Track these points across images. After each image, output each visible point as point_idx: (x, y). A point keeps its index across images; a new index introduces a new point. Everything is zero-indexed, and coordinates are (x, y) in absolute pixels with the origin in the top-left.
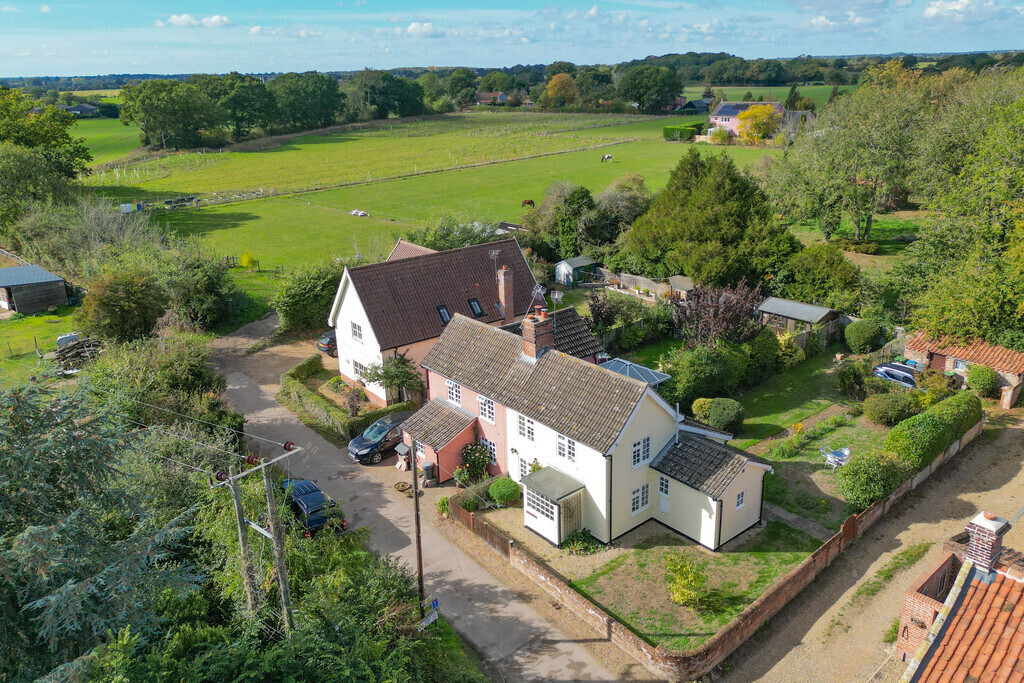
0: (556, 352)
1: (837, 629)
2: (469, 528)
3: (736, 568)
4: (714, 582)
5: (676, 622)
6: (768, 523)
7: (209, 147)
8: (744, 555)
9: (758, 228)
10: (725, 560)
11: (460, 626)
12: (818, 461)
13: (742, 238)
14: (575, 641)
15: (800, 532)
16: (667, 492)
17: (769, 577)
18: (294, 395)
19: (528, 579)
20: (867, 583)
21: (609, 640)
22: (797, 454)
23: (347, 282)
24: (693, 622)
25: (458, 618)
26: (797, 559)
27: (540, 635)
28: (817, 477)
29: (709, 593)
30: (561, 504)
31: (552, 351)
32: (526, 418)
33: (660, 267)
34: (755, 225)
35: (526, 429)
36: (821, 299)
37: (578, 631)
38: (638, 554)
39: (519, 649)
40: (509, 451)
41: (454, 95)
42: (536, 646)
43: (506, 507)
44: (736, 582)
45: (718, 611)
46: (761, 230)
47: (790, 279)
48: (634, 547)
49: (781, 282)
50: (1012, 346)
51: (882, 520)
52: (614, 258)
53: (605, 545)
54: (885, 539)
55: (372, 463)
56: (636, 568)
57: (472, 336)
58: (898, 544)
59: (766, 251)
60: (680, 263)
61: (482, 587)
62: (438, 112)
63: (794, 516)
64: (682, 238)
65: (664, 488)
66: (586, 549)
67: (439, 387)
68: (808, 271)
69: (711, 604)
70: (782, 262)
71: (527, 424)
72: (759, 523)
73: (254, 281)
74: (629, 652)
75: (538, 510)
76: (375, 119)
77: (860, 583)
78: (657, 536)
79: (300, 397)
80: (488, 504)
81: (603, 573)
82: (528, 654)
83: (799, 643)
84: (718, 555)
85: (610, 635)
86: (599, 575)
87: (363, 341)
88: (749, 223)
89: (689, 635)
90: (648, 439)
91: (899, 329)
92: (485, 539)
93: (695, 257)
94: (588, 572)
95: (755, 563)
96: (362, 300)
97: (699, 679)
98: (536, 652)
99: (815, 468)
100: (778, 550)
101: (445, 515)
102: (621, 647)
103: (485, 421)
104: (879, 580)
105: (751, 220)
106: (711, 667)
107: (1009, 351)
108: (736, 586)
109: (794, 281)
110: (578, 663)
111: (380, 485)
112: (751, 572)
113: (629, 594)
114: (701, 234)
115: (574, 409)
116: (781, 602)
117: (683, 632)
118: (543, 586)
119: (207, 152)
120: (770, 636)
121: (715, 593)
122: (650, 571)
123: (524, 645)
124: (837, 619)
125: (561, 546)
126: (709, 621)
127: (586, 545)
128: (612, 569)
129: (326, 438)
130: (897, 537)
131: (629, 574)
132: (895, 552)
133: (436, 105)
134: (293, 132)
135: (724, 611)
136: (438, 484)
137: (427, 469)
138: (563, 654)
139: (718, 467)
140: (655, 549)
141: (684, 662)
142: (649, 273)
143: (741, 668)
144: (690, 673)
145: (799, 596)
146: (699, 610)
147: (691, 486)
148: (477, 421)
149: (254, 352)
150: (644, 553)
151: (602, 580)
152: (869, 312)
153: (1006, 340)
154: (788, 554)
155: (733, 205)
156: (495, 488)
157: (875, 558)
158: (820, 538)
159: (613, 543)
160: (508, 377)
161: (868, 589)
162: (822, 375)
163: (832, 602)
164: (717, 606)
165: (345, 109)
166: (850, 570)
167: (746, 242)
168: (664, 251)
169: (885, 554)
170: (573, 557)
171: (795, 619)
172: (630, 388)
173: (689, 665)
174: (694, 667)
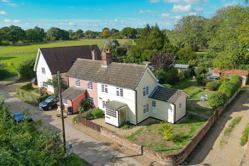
0: (114, 63)
1: (223, 143)
2: (84, 125)
3: (182, 128)
4: (177, 133)
5: (166, 146)
6: (188, 116)
7: (4, 45)
8: (184, 124)
9: (167, 45)
10: (178, 126)
11: (81, 156)
12: (198, 99)
13: (163, 48)
14: (129, 157)
15: (200, 117)
16: (155, 106)
17: (194, 130)
18: (20, 93)
19: (108, 138)
20: (227, 129)
21: (142, 155)
22: (191, 98)
23: (40, 53)
24: (172, 146)
25: (81, 154)
26: (202, 124)
27: (115, 156)
28: (199, 103)
29: (175, 136)
30: (119, 110)
31: (112, 63)
32: (104, 85)
33: (140, 59)
34: (166, 44)
35: (105, 89)
36: (186, 63)
37: (130, 153)
38: (147, 127)
39: (107, 162)
40: (99, 99)
41: (77, 35)
42: (114, 160)
43: (98, 118)
44: (184, 132)
45: (181, 141)
46: (168, 45)
47: (177, 58)
48: (145, 125)
49: (175, 60)
50: (243, 68)
51: (223, 112)
52: (126, 59)
53: (135, 125)
54: (227, 117)
55: (48, 110)
56: (147, 131)
57: (84, 64)
58: (231, 118)
59: (170, 51)
60: (146, 56)
61: (90, 142)
62: (73, 39)
63: (196, 113)
64: (146, 49)
65: (154, 104)
66: (129, 127)
67: (72, 82)
68: (182, 55)
69: (177, 139)
70: (175, 54)
71: (105, 87)
72: (186, 115)
73: (12, 69)
74: (151, 158)
75: (110, 115)
76: (55, 40)
77: (224, 129)
78: (152, 122)
79: (23, 94)
80: (91, 118)
81: (136, 134)
82: (111, 163)
83: (212, 149)
84: (175, 125)
85: (142, 152)
86: (134, 135)
87: (46, 73)
88: (164, 44)
89: (173, 150)
90: (148, 87)
91: (209, 69)
92: (91, 127)
93: (150, 54)
94: (131, 134)
95: (188, 126)
96: (45, 58)
97: (180, 164)
98: (114, 162)
99: (197, 101)
100: (194, 122)
101: (75, 122)
102: (148, 156)
103: (89, 90)
104: (230, 128)
105: (165, 43)
106: (184, 160)
107: (242, 70)
108: (184, 133)
109: (178, 59)
110: (131, 164)
111: (51, 116)
112: (188, 129)
113: (147, 139)
114: (151, 47)
115: (122, 78)
116: (202, 137)
117: (170, 149)
118: (114, 140)
119: (4, 46)
120: (201, 148)
121: (177, 136)
122: (153, 132)
123: (109, 160)
124: (222, 140)
125: (119, 127)
126: (179, 144)
127: (128, 126)
128: (139, 132)
129: (31, 105)
130: (230, 116)
131: (146, 133)
132: (231, 120)
133: (73, 38)
134: (31, 43)
135: (183, 141)
136: (73, 114)
137: (68, 108)
138: (125, 161)
139: (173, 94)
140: (153, 125)
141: (175, 157)
142: (137, 62)
143: (195, 159)
144: (177, 162)
145: (206, 134)
146: (174, 142)
147: (164, 101)
148: (86, 91)
149: (8, 85)
150: (149, 127)
151: (136, 136)
152: (200, 65)
153: (241, 67)
154: (198, 123)
155: (160, 39)
156: (94, 112)
157: (226, 122)
158: (207, 118)
159: (138, 124)
160: (97, 73)
161: (228, 131)
162: (191, 82)
163: (218, 136)
164: (180, 140)
165: (46, 37)
166: (220, 126)
167: (164, 49)
168: (141, 54)
169: (228, 121)
170: (124, 130)
171: (208, 141)
172: (141, 68)
173: (177, 158)
174: (178, 159)
